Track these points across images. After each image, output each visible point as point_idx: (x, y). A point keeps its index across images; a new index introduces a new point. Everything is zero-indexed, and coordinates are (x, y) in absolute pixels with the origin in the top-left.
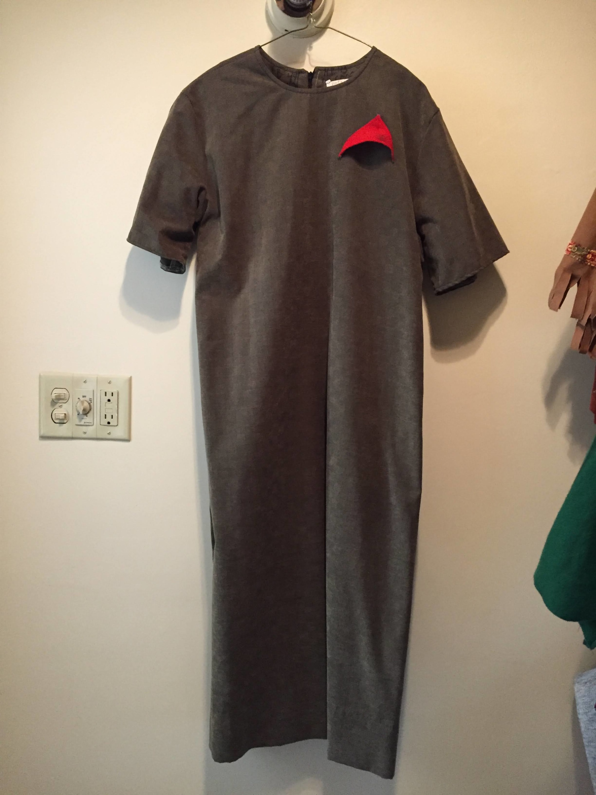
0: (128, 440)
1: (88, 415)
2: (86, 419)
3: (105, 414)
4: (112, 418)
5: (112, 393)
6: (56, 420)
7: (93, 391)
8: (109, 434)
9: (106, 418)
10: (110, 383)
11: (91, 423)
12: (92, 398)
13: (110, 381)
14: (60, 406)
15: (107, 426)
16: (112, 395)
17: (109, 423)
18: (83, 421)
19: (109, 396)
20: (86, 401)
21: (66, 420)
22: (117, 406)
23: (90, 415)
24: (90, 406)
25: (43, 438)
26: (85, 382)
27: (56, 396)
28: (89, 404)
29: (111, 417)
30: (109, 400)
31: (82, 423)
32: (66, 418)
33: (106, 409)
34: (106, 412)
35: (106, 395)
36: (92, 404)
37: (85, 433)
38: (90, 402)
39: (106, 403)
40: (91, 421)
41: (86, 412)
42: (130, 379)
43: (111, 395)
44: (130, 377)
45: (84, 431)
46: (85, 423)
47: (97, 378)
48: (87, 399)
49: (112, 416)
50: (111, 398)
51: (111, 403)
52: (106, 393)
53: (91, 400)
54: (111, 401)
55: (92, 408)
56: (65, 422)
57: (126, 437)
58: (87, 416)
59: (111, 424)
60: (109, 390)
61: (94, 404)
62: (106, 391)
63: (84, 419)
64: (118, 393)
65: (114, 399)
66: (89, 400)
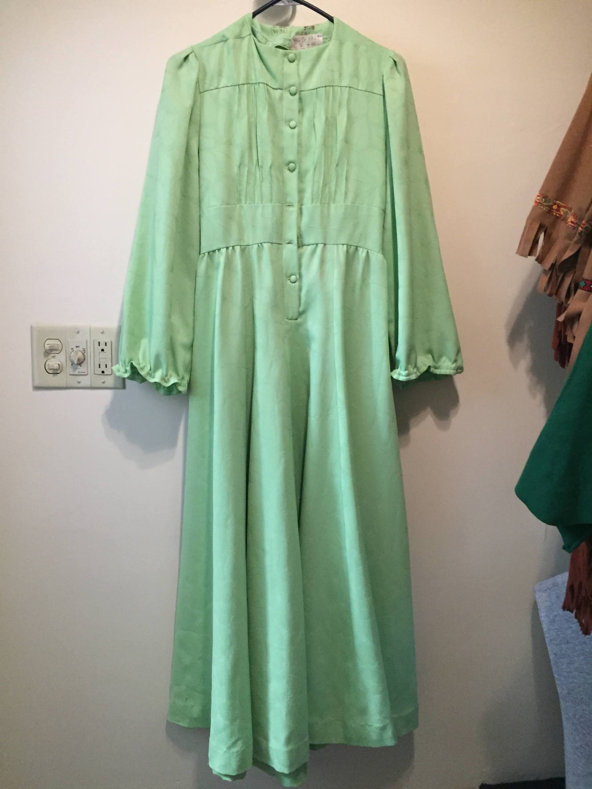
0: (122, 388)
1: (82, 365)
3: (100, 363)
4: (106, 367)
5: (106, 343)
6: (49, 370)
7: (87, 341)
8: (104, 382)
9: (100, 367)
10: (103, 333)
11: (85, 372)
14: (52, 357)
15: (102, 375)
16: (106, 345)
17: (103, 372)
19: (102, 346)
20: (79, 351)
21: (60, 370)
22: (110, 356)
23: (84, 364)
24: (84, 356)
25: (37, 388)
26: (78, 332)
27: (49, 347)
28: (83, 354)
30: (103, 350)
31: (76, 373)
32: (59, 368)
33: (99, 358)
35: (99, 345)
37: (79, 382)
38: (84, 352)
39: (100, 352)
41: (80, 363)
45: (78, 381)
46: (79, 372)
47: (90, 328)
48: (81, 349)
49: (106, 365)
50: (104, 348)
51: (105, 353)
52: (99, 343)
54: (105, 350)
55: (86, 358)
56: (59, 372)
57: (120, 385)
59: (105, 373)
60: (103, 340)
61: (87, 354)
62: (99, 341)
63: (78, 369)
64: (112, 342)
65: (107, 349)
66: (83, 350)
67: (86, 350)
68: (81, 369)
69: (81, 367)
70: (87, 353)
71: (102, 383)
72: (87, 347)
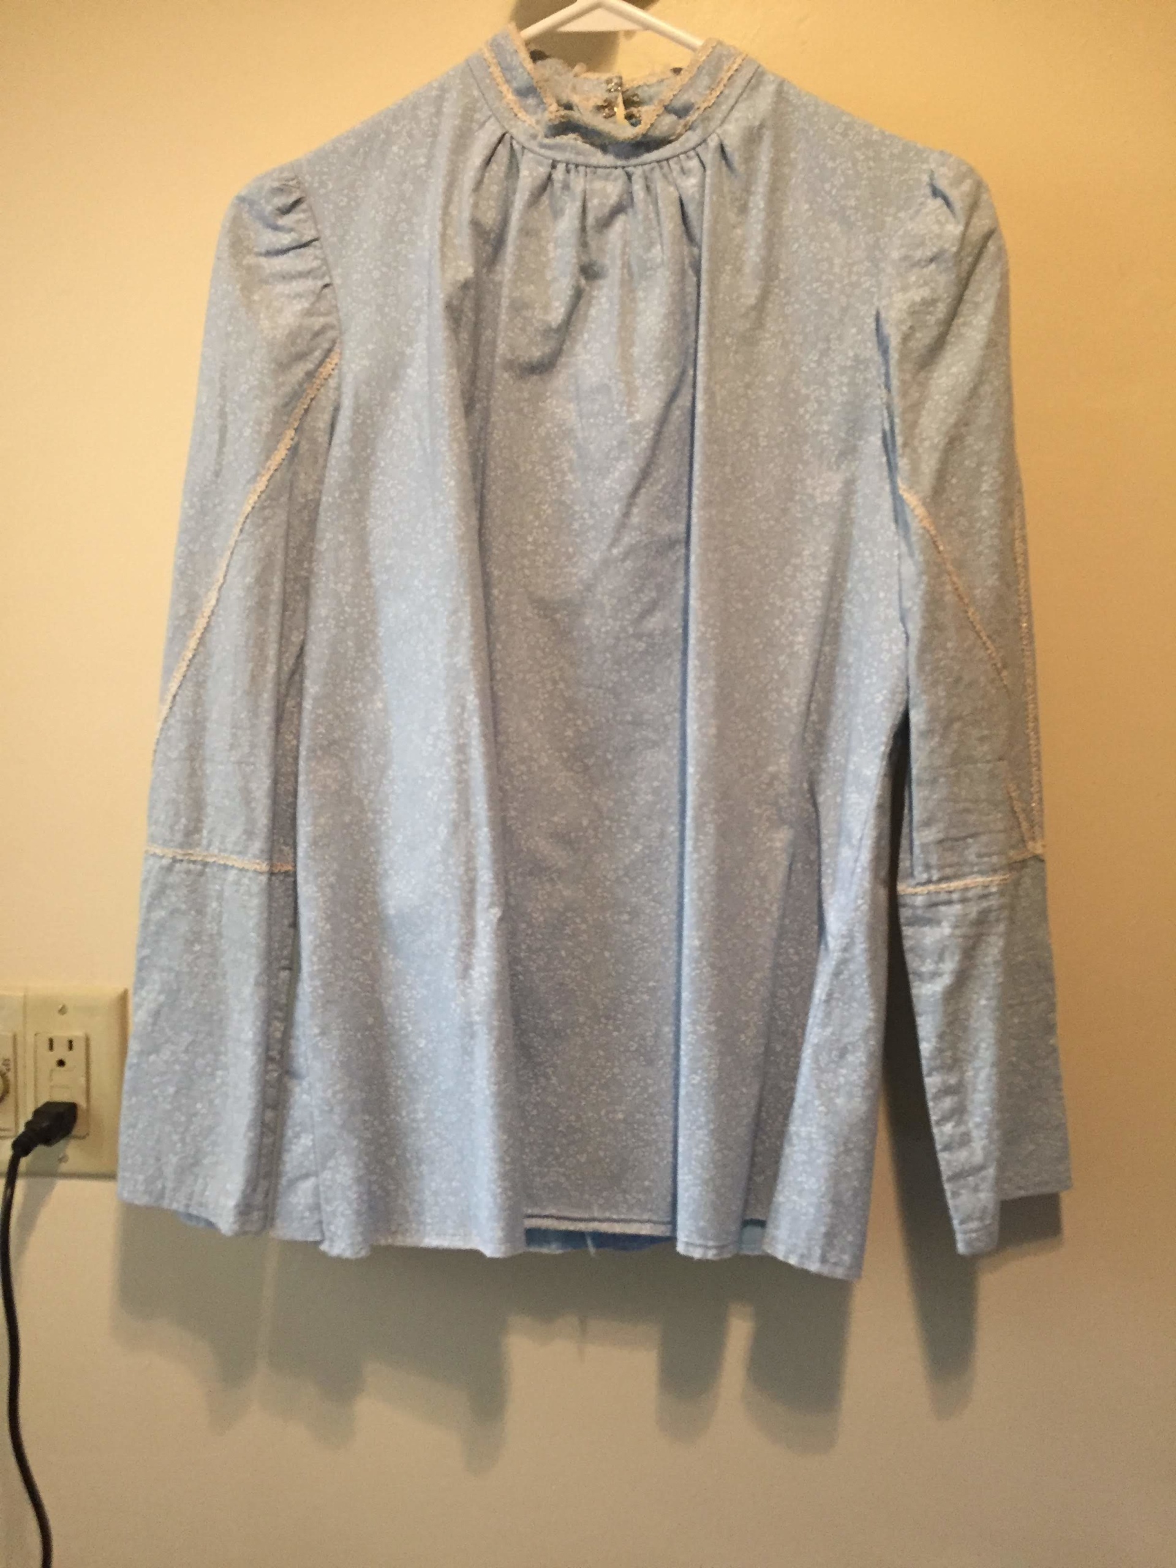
1: (1, 1106)
5: (71, 1042)
7: (15, 1038)
8: (65, 1159)
10: (63, 1011)
11: (10, 1130)
12: (12, 1059)
13: (63, 1006)
16: (70, 1048)
19: (61, 1052)
22: (83, 1080)
23: (6, 1106)
24: (5, 1081)
28: (3, 1074)
30: (61, 1063)
33: (52, 1087)
35: (51, 1047)
36: (10, 1075)
38: (5, 1071)
39: (52, 1070)
40: (10, 1124)
42: (122, 1001)
43: (67, 1044)
44: (121, 990)
47: (25, 998)
50: (67, 1056)
51: (68, 1070)
52: (51, 1042)
53: (7, 1064)
54: (67, 1063)
55: (12, 1090)
60: (61, 1034)
61: (16, 1077)
62: (50, 1035)
64: (87, 1040)
65: (75, 1059)
66: (3, 1064)
67: (12, 1066)
70: (16, 1072)
71: (60, 1159)
72: (15, 1052)
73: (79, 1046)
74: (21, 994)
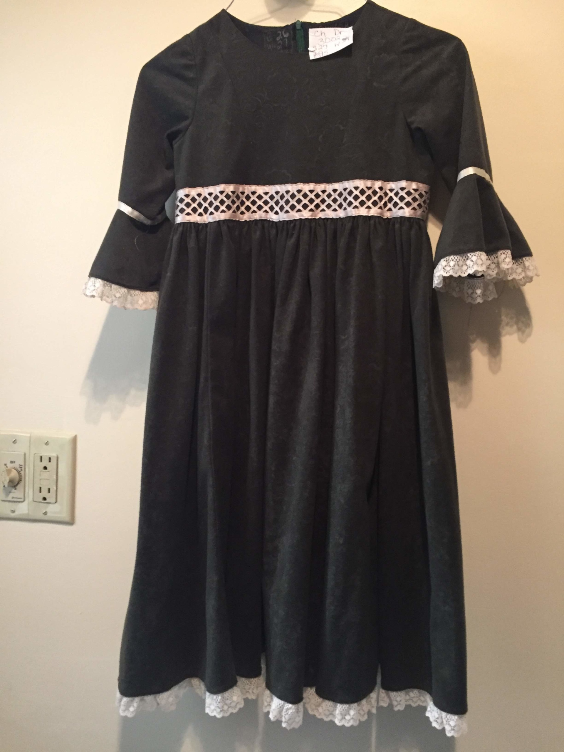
0: (71, 522)
1: (18, 487)
2: (14, 492)
3: (40, 486)
4: (49, 492)
5: (50, 458)
7: (25, 454)
8: (45, 513)
9: (40, 492)
10: (47, 444)
11: (21, 498)
12: (22, 464)
13: (47, 442)
15: (43, 502)
16: (50, 462)
17: (45, 499)
18: (11, 495)
19: (45, 463)
20: (14, 469)
22: (55, 476)
23: (20, 487)
24: (20, 476)
26: (15, 442)
28: (19, 473)
29: (47, 491)
30: (45, 468)
31: (10, 498)
33: (41, 479)
34: (40, 484)
35: (41, 461)
36: (22, 472)
37: (13, 512)
38: (20, 470)
39: (41, 471)
40: (21, 496)
41: (14, 484)
42: (74, 440)
43: (48, 459)
44: (74, 435)
45: (13, 509)
46: (13, 498)
47: (30, 436)
48: (16, 465)
49: (49, 489)
50: (48, 465)
51: (48, 472)
52: (41, 457)
53: (21, 467)
54: (48, 468)
55: (23, 480)
57: (67, 518)
58: (16, 489)
59: (47, 501)
60: (46, 454)
61: (25, 473)
62: (41, 455)
63: (12, 493)
64: (57, 458)
65: (51, 466)
66: (19, 467)
67: (23, 469)
68: (16, 493)
69: (15, 490)
70: (25, 471)
71: (44, 513)
72: (25, 462)
73: (54, 461)
74: (29, 435)
